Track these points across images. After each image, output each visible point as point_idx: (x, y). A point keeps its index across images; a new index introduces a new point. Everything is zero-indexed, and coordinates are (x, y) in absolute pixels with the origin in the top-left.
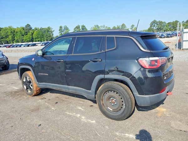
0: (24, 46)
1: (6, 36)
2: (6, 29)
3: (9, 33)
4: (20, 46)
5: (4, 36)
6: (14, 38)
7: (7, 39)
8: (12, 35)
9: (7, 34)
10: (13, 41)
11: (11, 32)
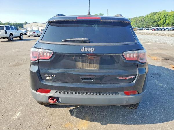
0: (169, 30)
1: (158, 20)
2: (160, 13)
3: (162, 17)
4: (165, 30)
5: (156, 20)
6: (165, 21)
7: (159, 23)
8: (164, 19)
9: (160, 18)
10: (163, 24)
11: (164, 16)
